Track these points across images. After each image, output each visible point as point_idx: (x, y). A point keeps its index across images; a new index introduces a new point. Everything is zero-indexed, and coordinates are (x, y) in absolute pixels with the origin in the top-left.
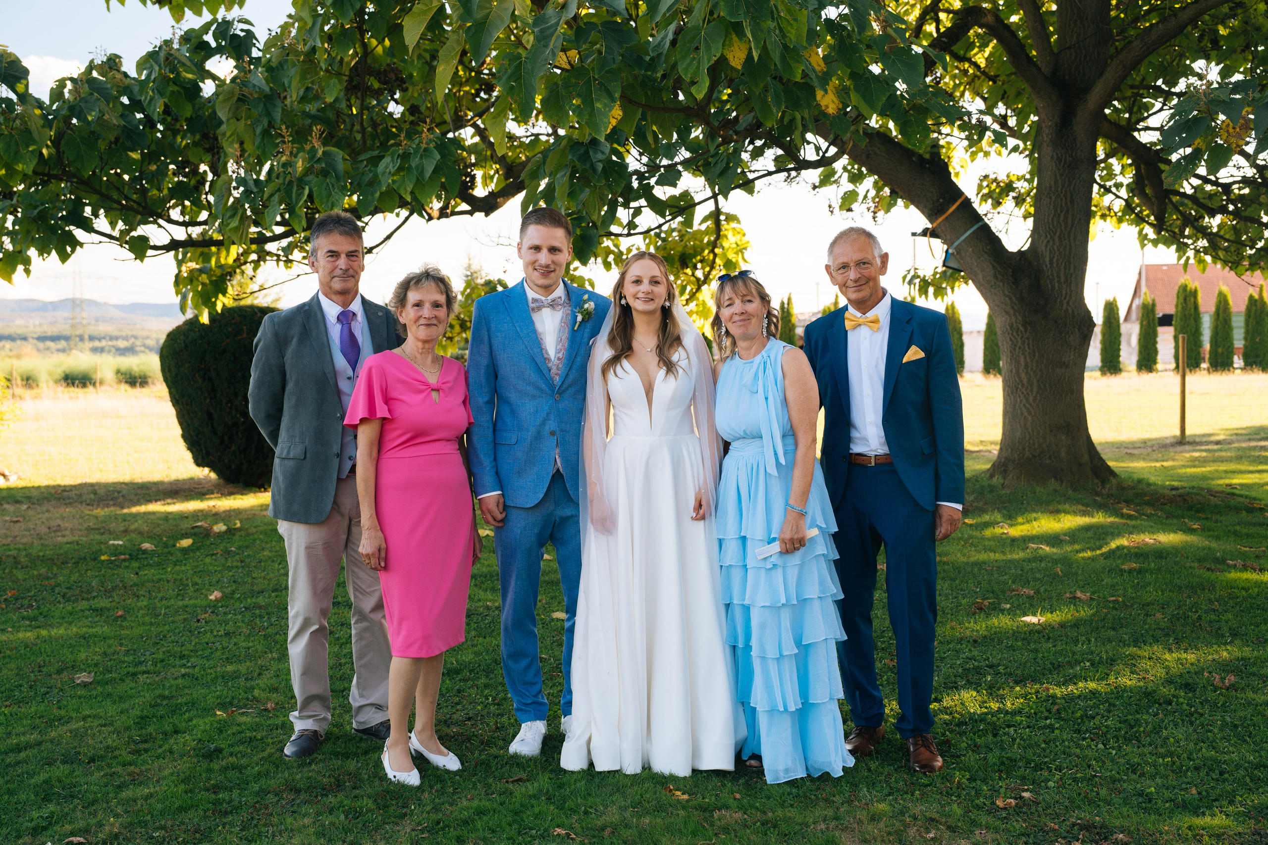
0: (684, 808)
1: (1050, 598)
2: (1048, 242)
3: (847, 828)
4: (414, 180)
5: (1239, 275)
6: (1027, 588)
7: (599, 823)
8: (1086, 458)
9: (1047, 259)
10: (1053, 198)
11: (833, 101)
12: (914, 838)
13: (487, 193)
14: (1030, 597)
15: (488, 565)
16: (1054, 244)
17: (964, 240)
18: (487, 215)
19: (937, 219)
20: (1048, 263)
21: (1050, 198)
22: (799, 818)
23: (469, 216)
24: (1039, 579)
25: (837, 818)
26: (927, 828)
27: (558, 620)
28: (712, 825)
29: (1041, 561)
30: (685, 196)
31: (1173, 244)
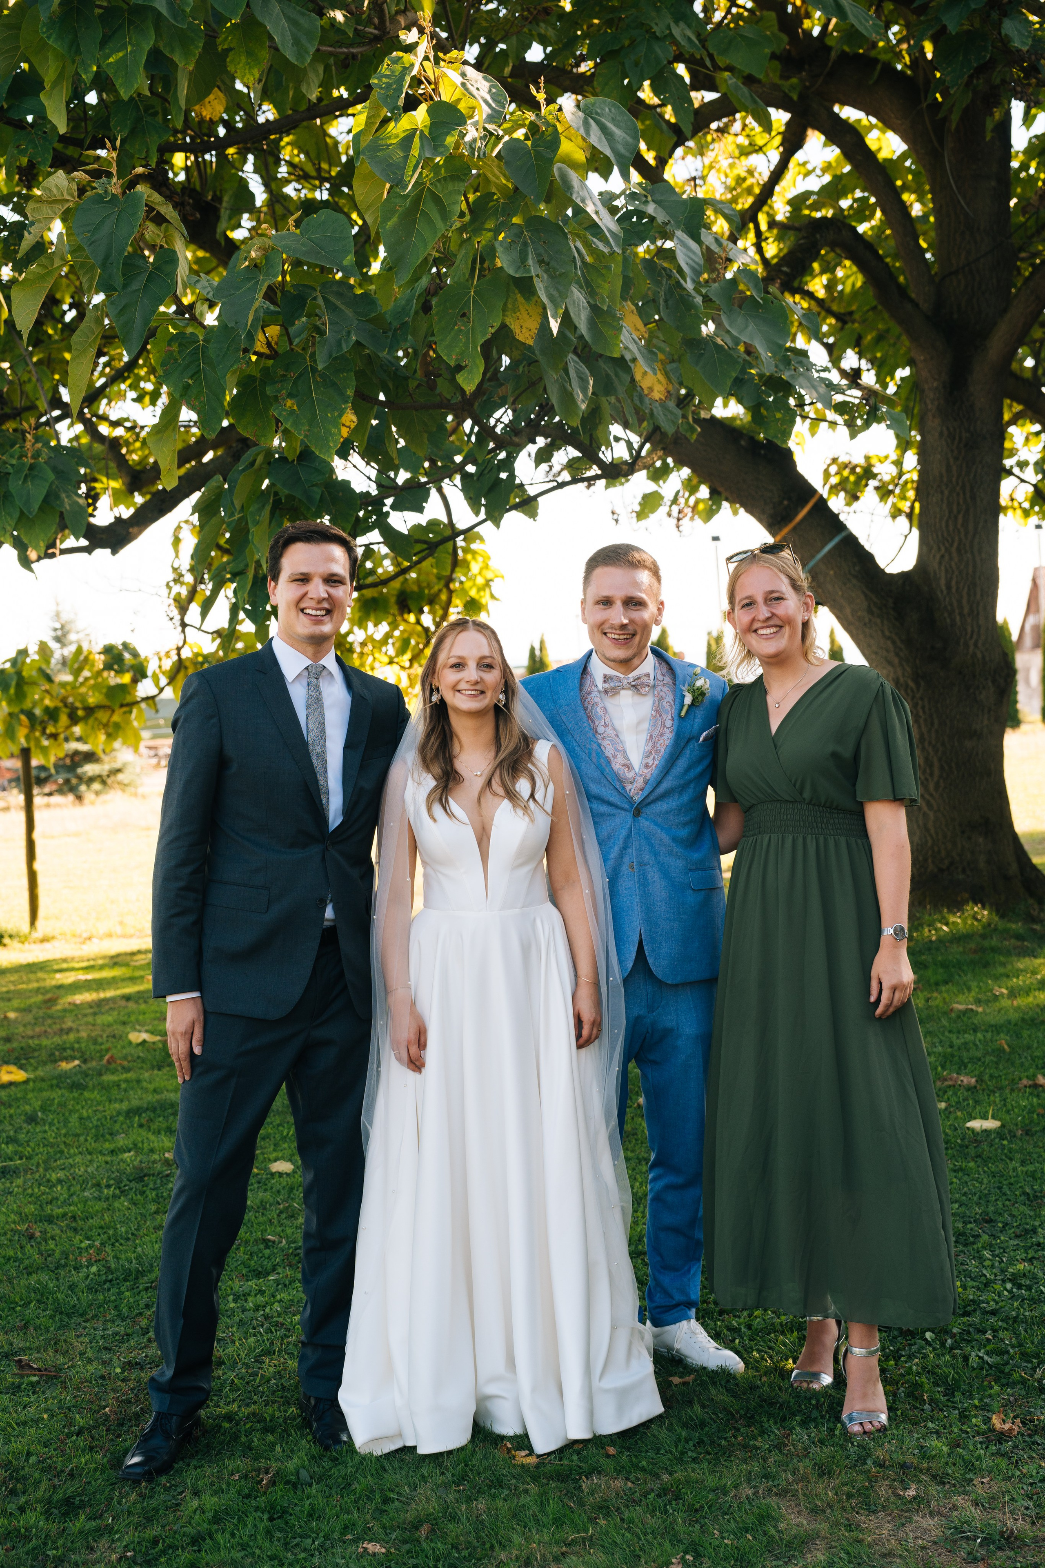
0: (535, 1479)
1: (1001, 1089)
2: (942, 556)
3: (786, 1491)
4: (17, 515)
6: (967, 1074)
7: (410, 1516)
8: (1014, 868)
9: (943, 582)
10: (946, 493)
11: (659, 382)
12: (887, 1499)
13: (112, 520)
14: (970, 1089)
15: (155, 1091)
16: (951, 559)
17: (822, 559)
18: (114, 552)
19: (780, 529)
20: (944, 588)
21: (942, 492)
22: (711, 1481)
23: (85, 555)
24: (979, 1059)
25: (767, 1476)
26: (903, 1481)
27: (281, 1174)
28: (581, 1503)
29: (975, 1031)
30: (435, 525)
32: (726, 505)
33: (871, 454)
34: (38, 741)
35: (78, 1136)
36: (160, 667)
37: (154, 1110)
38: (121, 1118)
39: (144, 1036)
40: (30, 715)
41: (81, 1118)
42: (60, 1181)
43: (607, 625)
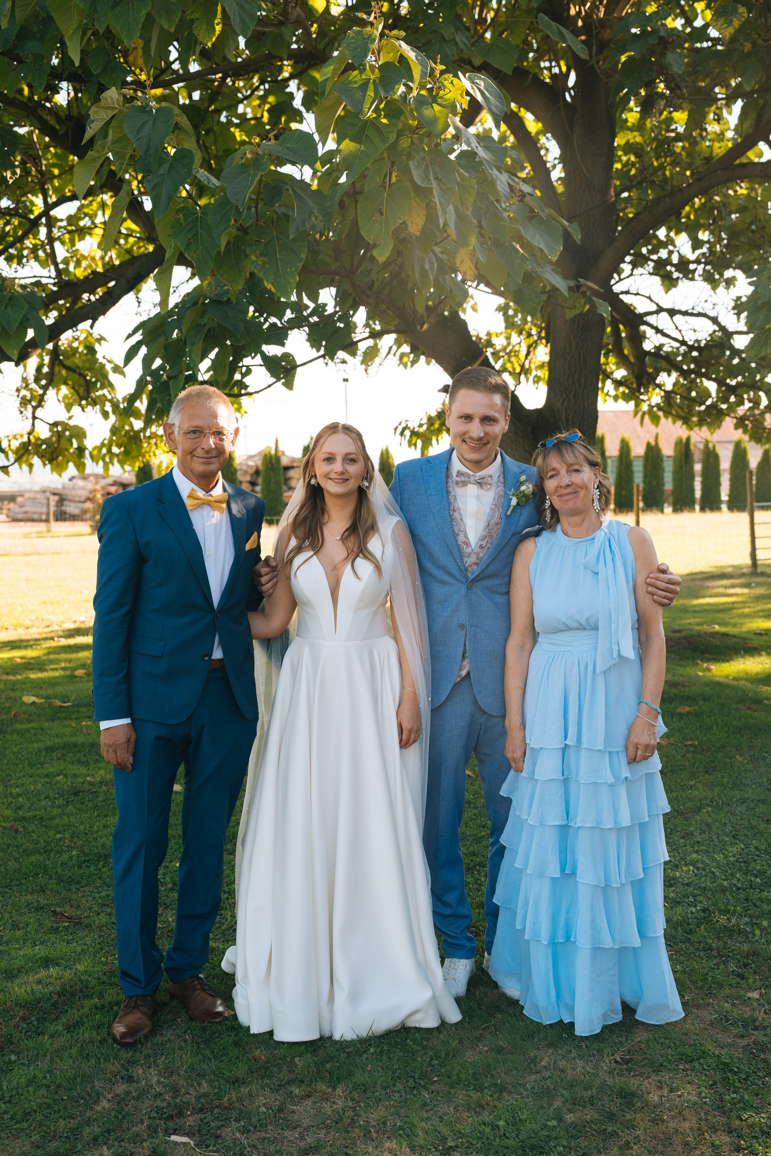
2: (564, 400)
5: (690, 428)
9: (563, 417)
10: (568, 359)
11: (471, 268)
16: (569, 402)
20: (564, 421)
21: (565, 358)
30: (286, 356)
31: (631, 399)
32: (423, 358)
33: (492, 331)
35: (17, 764)
36: (9, 446)
37: (63, 748)
38: (43, 753)
39: (33, 699)
41: (14, 753)
42: (19, 795)
43: (467, 436)
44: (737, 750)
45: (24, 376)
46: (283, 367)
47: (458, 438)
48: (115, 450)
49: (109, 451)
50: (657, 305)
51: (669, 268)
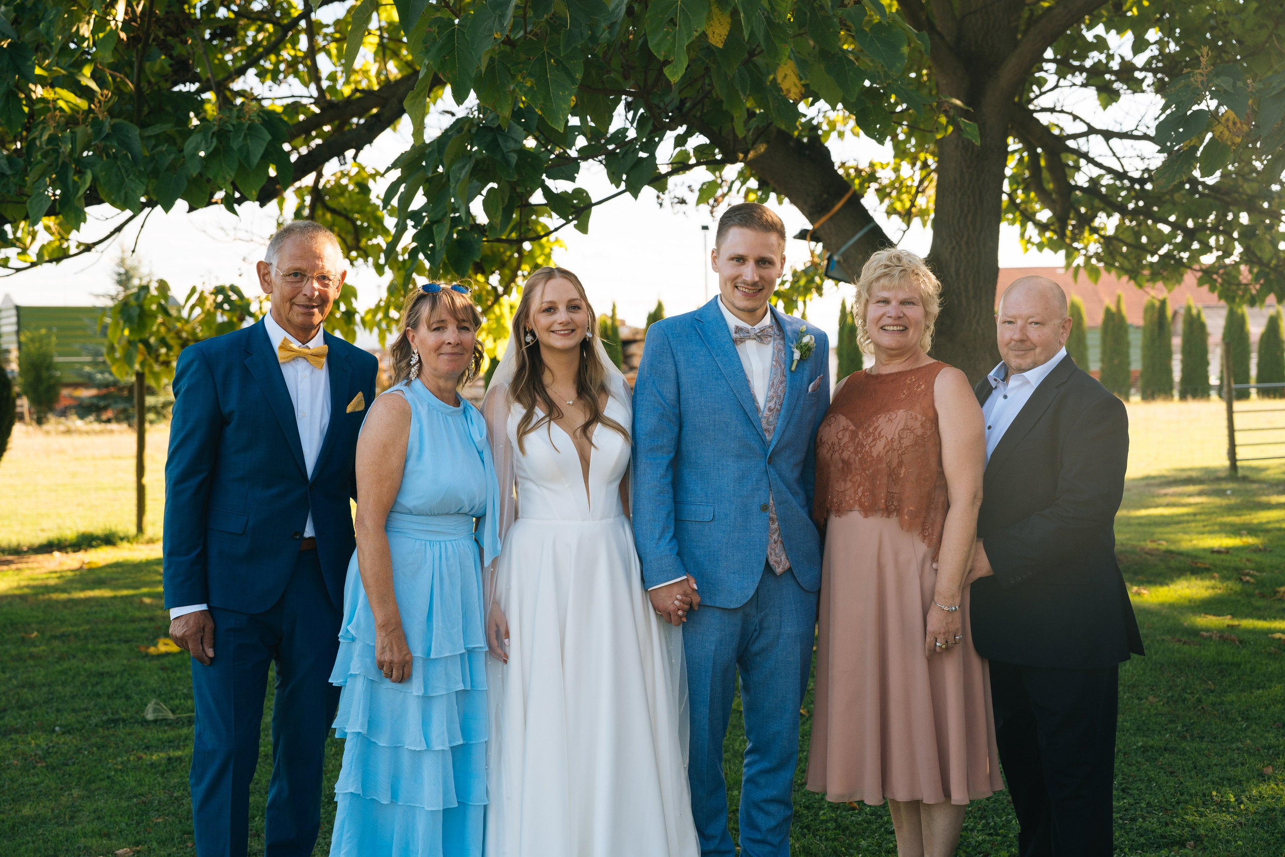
2: (953, 248)
4: (236, 167)
5: (1140, 286)
9: (953, 269)
10: (959, 195)
11: (795, 85)
16: (960, 250)
17: (853, 245)
19: (819, 218)
20: (953, 275)
21: (956, 195)
30: (579, 193)
31: (1060, 248)
32: (773, 195)
33: (875, 161)
34: (151, 366)
36: (261, 308)
40: (146, 343)
43: (739, 280)
44: (1152, 690)
45: (281, 221)
46: (574, 206)
47: (729, 284)
48: (394, 314)
49: (386, 315)
50: (1088, 125)
51: (1107, 76)
